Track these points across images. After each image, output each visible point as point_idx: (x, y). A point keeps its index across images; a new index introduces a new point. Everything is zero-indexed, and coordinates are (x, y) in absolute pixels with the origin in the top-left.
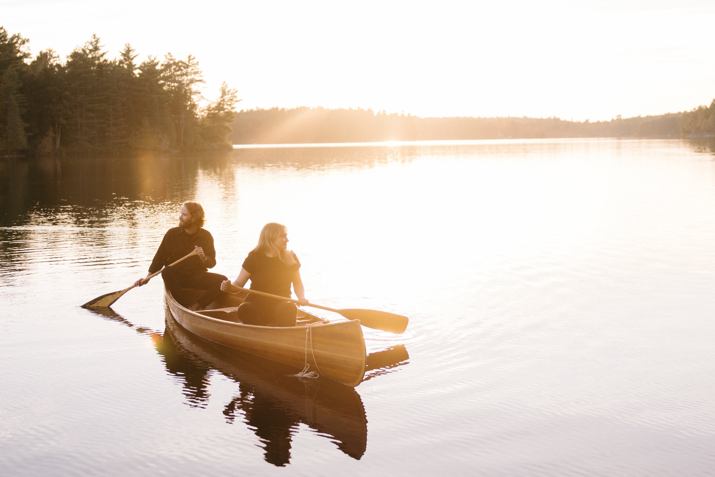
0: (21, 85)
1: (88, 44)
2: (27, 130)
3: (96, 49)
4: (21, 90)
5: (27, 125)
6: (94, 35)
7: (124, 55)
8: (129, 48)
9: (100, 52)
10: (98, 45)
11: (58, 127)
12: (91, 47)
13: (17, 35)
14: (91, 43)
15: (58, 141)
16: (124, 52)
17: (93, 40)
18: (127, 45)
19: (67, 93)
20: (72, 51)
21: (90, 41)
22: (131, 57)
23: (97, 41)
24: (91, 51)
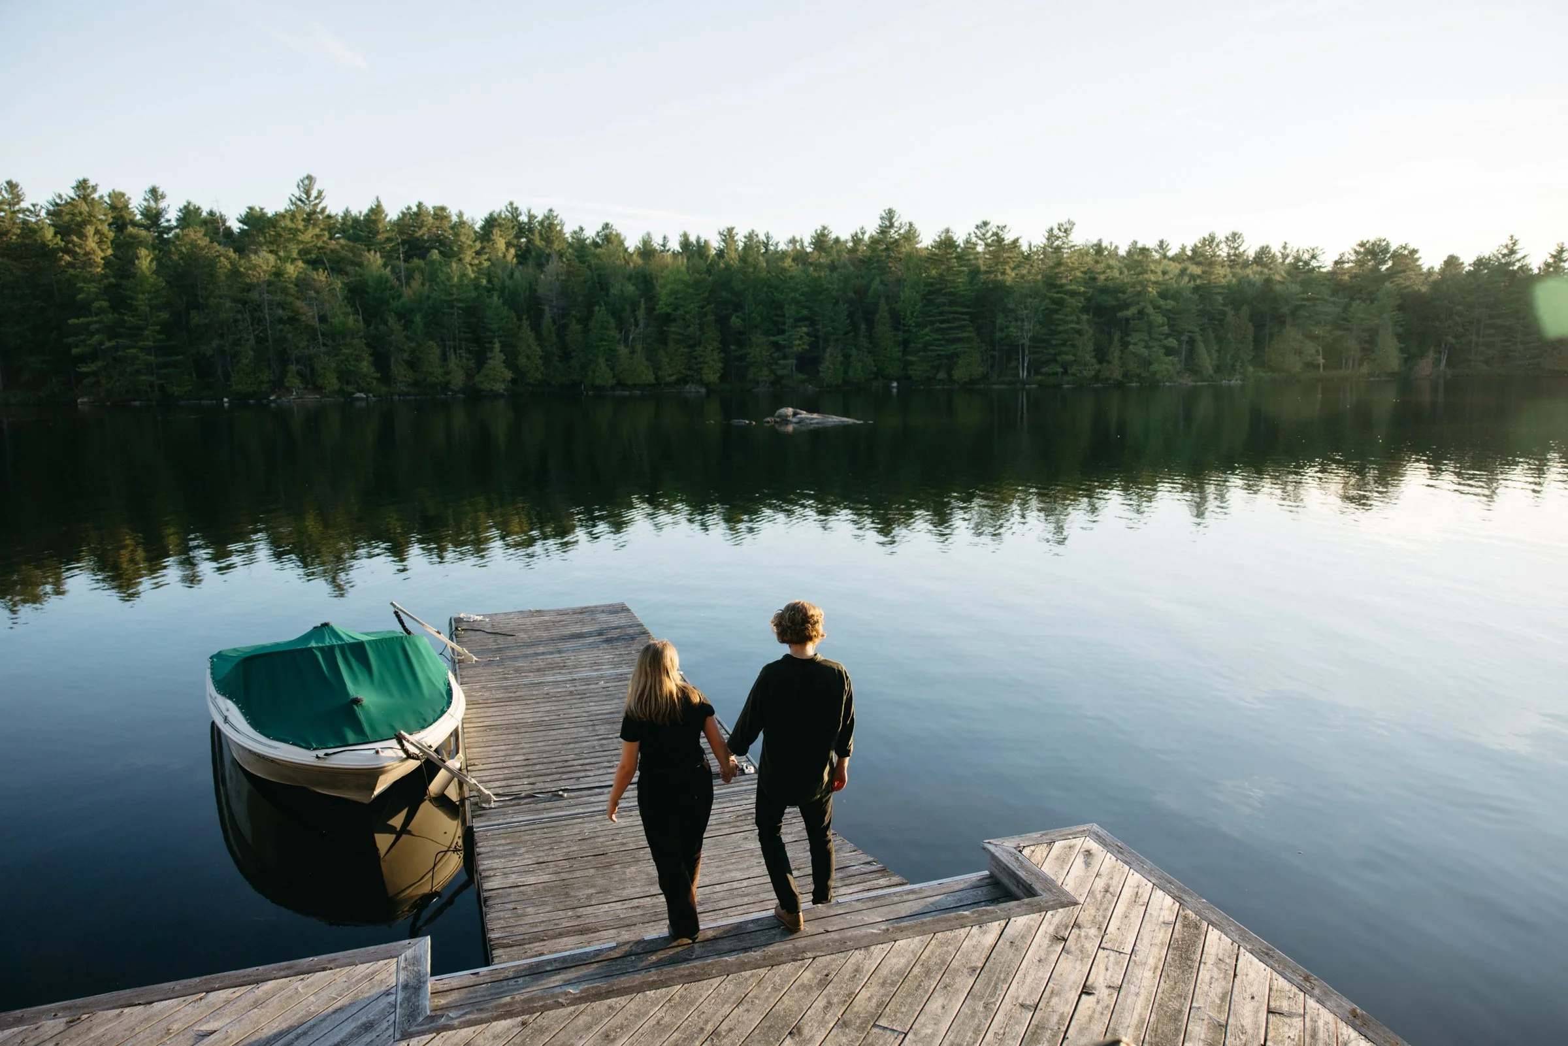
0: (1399, 301)
1: (1502, 248)
2: (1402, 350)
3: (1512, 252)
4: (1400, 308)
5: (1402, 346)
6: (1512, 237)
7: (1553, 256)
8: (1562, 248)
9: (1518, 256)
10: (1515, 248)
11: (1446, 346)
12: (1505, 251)
13: (1404, 245)
14: (1507, 246)
15: (1444, 362)
16: (1555, 253)
17: (1510, 242)
18: (1560, 245)
19: (1460, 308)
20: (1475, 259)
21: (1504, 244)
22: (1565, 259)
23: (1514, 244)
24: (1504, 256)
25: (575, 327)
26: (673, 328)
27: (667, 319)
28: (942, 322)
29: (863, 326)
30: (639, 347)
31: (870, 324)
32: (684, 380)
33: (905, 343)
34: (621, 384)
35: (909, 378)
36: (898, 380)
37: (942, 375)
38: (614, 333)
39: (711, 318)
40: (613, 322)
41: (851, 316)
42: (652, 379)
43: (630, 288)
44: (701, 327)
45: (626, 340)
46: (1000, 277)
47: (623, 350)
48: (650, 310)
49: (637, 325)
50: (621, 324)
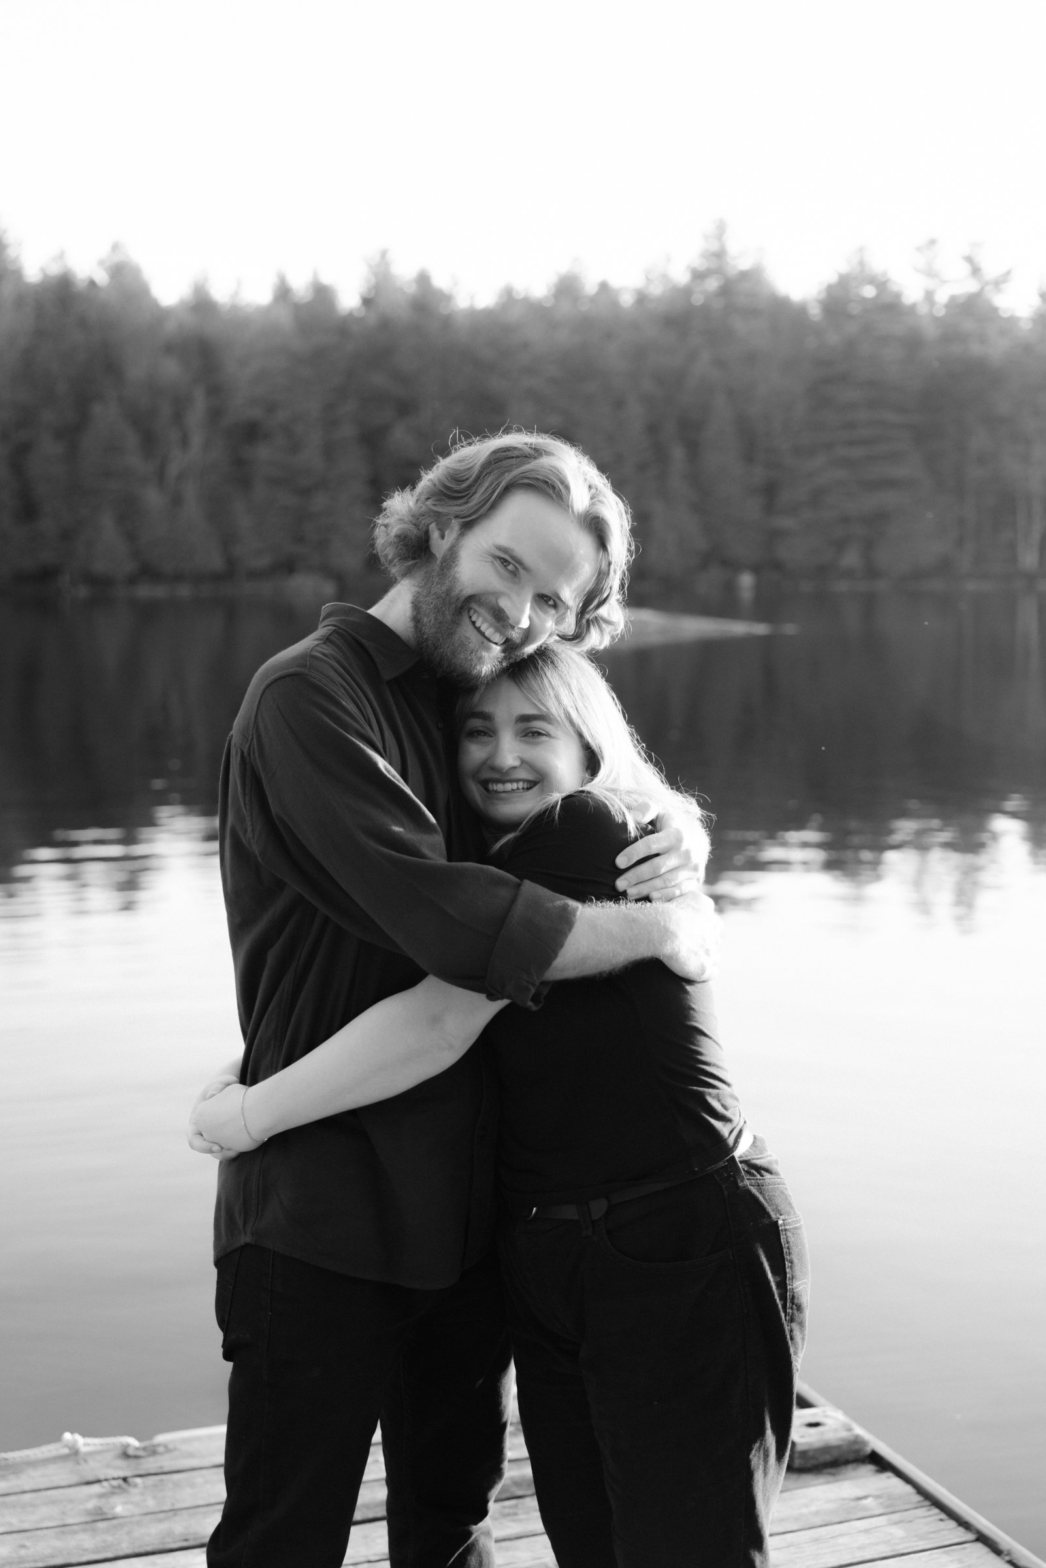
25: (49, 448)
26: (263, 453)
27: (251, 432)
28: (851, 443)
29: (678, 453)
30: (191, 491)
31: (693, 449)
32: (288, 566)
33: (770, 491)
34: (148, 572)
35: (777, 566)
36: (756, 569)
37: (851, 558)
38: (134, 460)
39: (347, 431)
40: (131, 440)
41: (652, 429)
42: (216, 562)
43: (171, 369)
44: (329, 451)
45: (161, 475)
46: (976, 349)
47: (153, 498)
48: (215, 414)
49: (185, 442)
50: (149, 441)
